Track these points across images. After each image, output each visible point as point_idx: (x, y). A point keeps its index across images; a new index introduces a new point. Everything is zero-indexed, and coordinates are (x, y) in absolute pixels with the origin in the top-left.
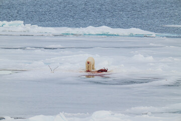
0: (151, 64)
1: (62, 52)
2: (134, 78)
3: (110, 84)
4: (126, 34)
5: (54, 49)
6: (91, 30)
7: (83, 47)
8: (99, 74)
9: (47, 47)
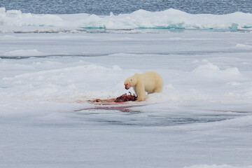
0: (235, 84)
1: (38, 63)
2: (194, 112)
3: (141, 125)
4: (223, 26)
5: (22, 58)
6: (142, 18)
7: (87, 53)
8: (120, 105)
9: (6, 54)
